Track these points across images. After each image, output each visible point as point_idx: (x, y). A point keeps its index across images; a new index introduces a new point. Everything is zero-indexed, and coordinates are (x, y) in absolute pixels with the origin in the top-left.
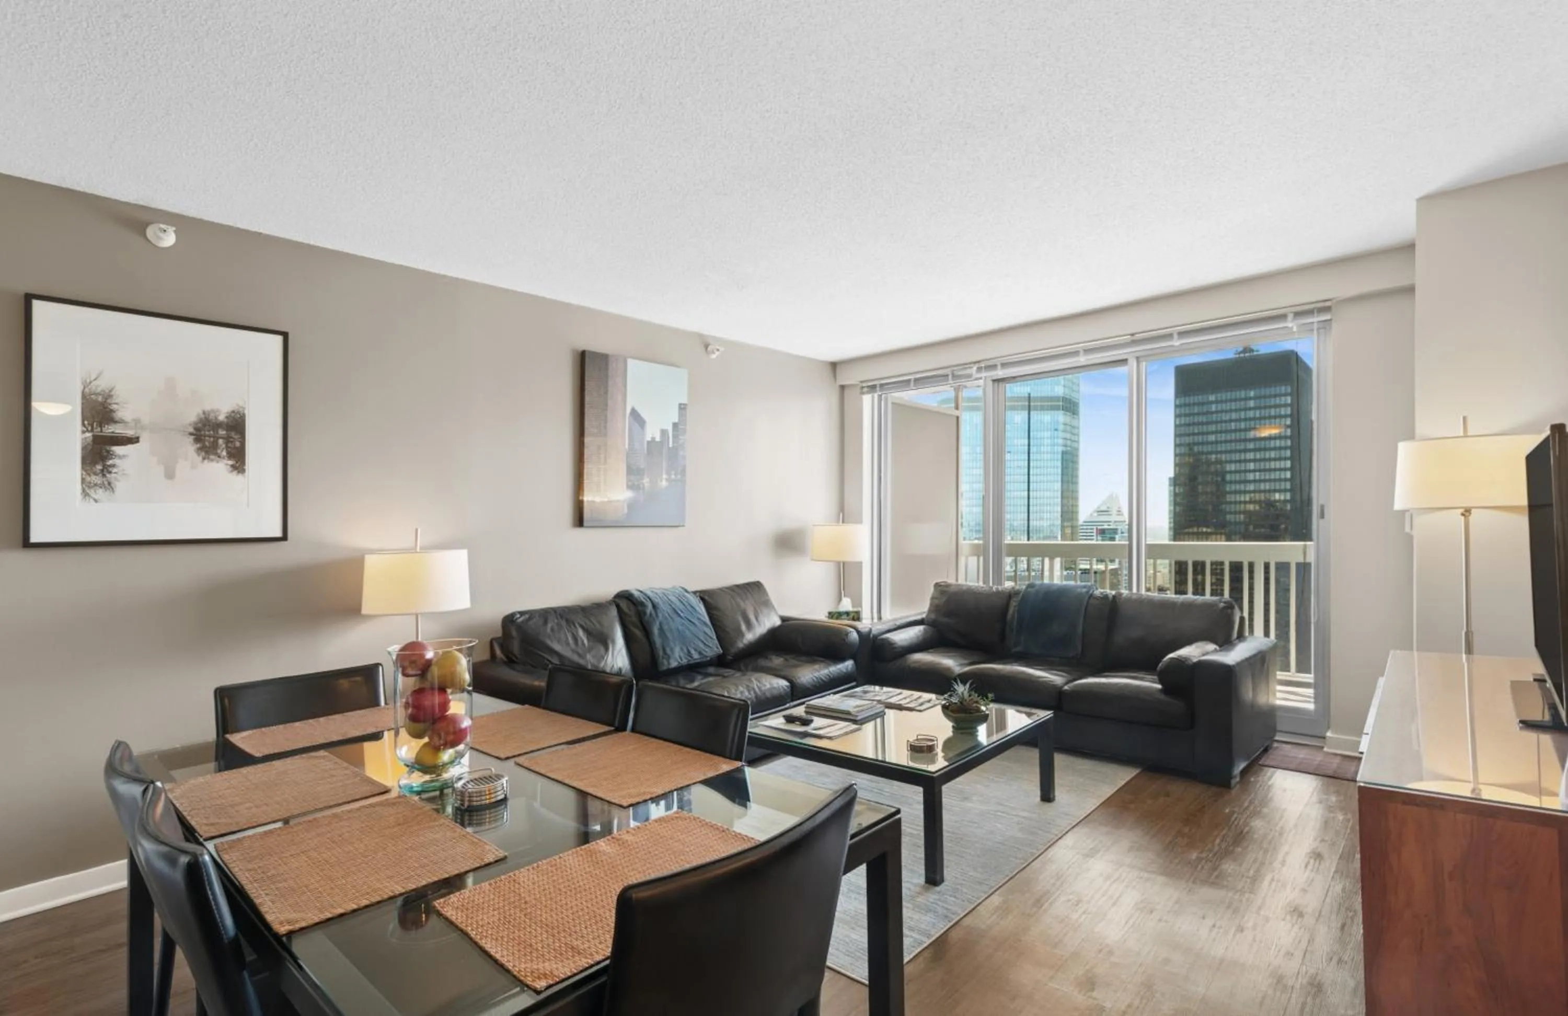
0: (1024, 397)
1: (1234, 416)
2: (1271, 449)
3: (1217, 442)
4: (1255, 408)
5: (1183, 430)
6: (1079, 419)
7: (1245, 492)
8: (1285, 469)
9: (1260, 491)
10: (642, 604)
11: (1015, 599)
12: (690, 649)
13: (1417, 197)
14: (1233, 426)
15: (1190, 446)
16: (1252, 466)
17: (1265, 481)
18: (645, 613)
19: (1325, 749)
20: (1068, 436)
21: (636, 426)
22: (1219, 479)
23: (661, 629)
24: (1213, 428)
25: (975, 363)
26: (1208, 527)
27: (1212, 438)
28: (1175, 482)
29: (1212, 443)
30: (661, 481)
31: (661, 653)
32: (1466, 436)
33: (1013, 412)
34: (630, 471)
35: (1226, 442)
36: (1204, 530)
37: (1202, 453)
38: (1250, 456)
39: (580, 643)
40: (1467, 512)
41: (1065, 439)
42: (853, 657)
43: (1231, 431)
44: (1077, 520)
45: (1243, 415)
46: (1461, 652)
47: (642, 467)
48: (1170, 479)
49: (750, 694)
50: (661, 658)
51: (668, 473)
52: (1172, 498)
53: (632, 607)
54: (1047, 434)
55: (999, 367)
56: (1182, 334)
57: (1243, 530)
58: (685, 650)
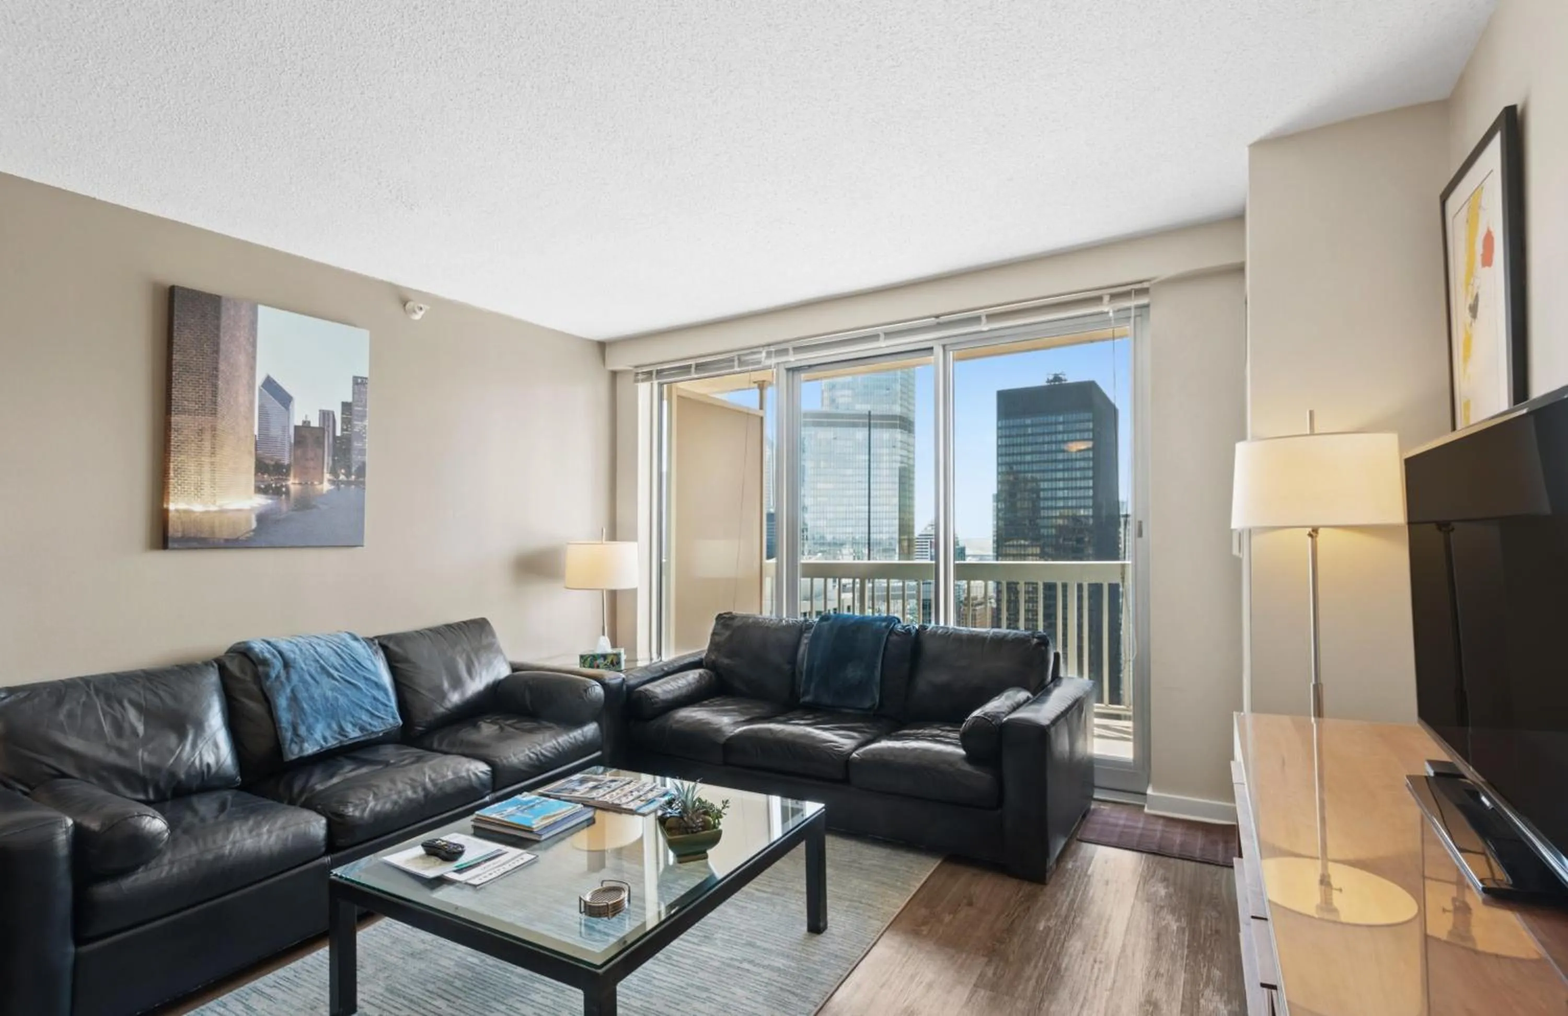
0: (865, 415)
1: (1047, 439)
2: (1076, 469)
3: (1032, 462)
4: (1063, 432)
5: (1003, 450)
6: (914, 437)
7: (1056, 508)
8: (1088, 488)
9: (1068, 508)
10: (265, 662)
11: (805, 635)
12: (343, 723)
13: (1251, 141)
14: (1046, 447)
15: (1009, 465)
16: (1061, 484)
17: (1072, 498)
18: (267, 676)
19: (1146, 810)
20: (905, 453)
21: (274, 405)
22: (1035, 496)
23: (294, 699)
24: (1029, 449)
25: (763, 346)
26: (1025, 539)
27: (1028, 458)
28: (998, 498)
29: (1029, 463)
30: (321, 483)
31: (289, 735)
32: (1312, 434)
33: (854, 429)
34: (261, 467)
35: (1039, 462)
36: (1022, 542)
37: (1020, 472)
38: (1060, 475)
39: (128, 731)
40: (1314, 533)
41: (901, 456)
42: (595, 718)
43: (1044, 452)
44: (913, 533)
45: (1054, 438)
46: (1310, 716)
47: (286, 462)
48: (994, 496)
49: (415, 792)
50: (288, 742)
51: (334, 472)
52: (995, 513)
53: (248, 668)
54: (885, 451)
55: (791, 352)
56: (991, 317)
57: (1054, 543)
58: (335, 726)
